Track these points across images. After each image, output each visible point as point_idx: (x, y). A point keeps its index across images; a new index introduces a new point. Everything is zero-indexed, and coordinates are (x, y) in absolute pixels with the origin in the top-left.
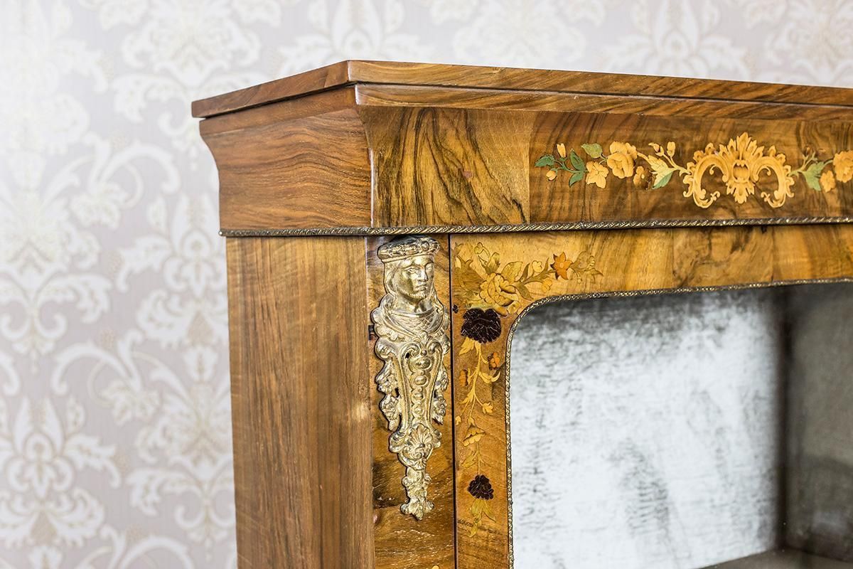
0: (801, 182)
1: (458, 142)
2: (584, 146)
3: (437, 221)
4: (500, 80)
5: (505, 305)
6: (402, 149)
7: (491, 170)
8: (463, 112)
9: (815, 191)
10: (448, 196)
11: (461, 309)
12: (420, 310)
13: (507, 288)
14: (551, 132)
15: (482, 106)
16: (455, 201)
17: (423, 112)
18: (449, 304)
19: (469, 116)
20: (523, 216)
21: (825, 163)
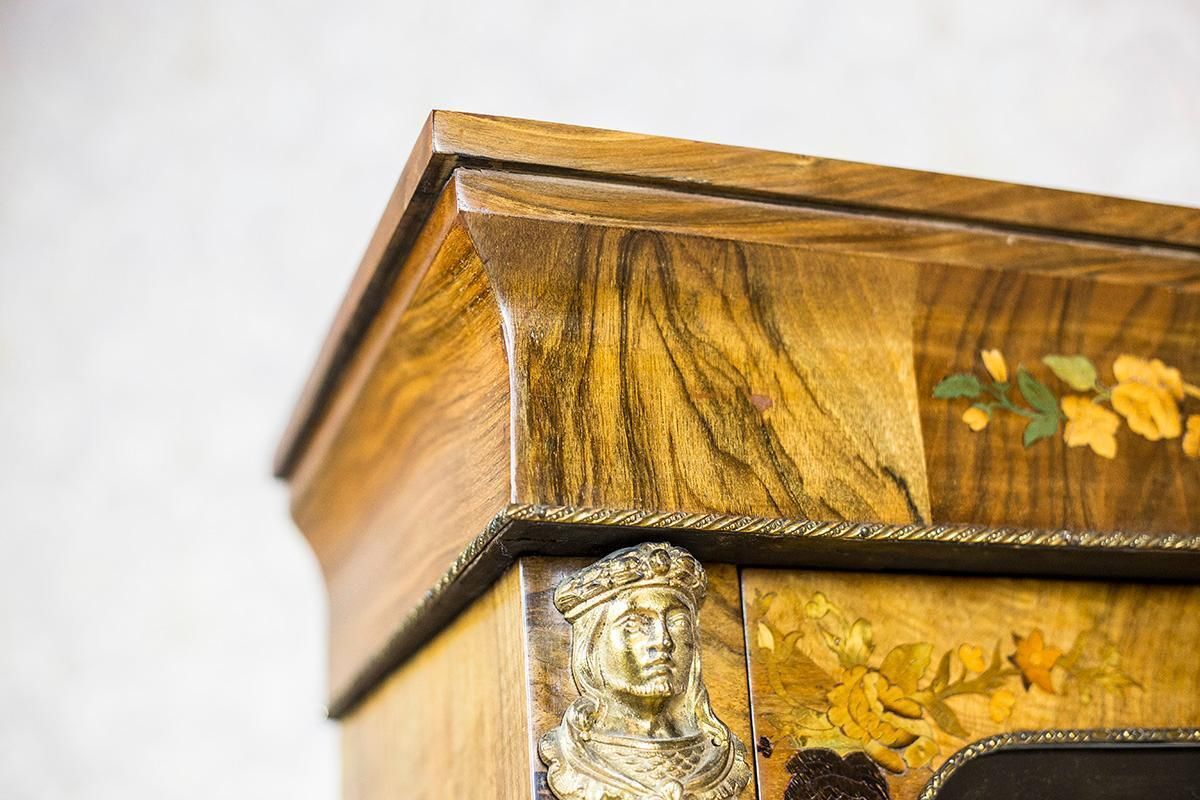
1: (730, 328)
2: (1051, 361)
3: (686, 500)
4: (816, 182)
5: (899, 746)
6: (587, 331)
7: (820, 397)
8: (732, 249)
10: (713, 443)
11: (778, 748)
12: (662, 733)
13: (899, 705)
14: (962, 318)
15: (777, 239)
16: (733, 459)
17: (631, 242)
18: (747, 734)
19: (748, 262)
20: (912, 507)
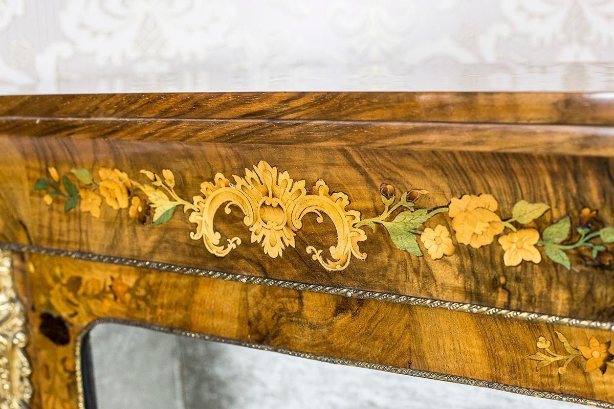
0: (381, 238)
2: (73, 171)
5: (72, 316)
9: (409, 255)
13: (72, 300)
20: (29, 238)
21: (429, 212)
